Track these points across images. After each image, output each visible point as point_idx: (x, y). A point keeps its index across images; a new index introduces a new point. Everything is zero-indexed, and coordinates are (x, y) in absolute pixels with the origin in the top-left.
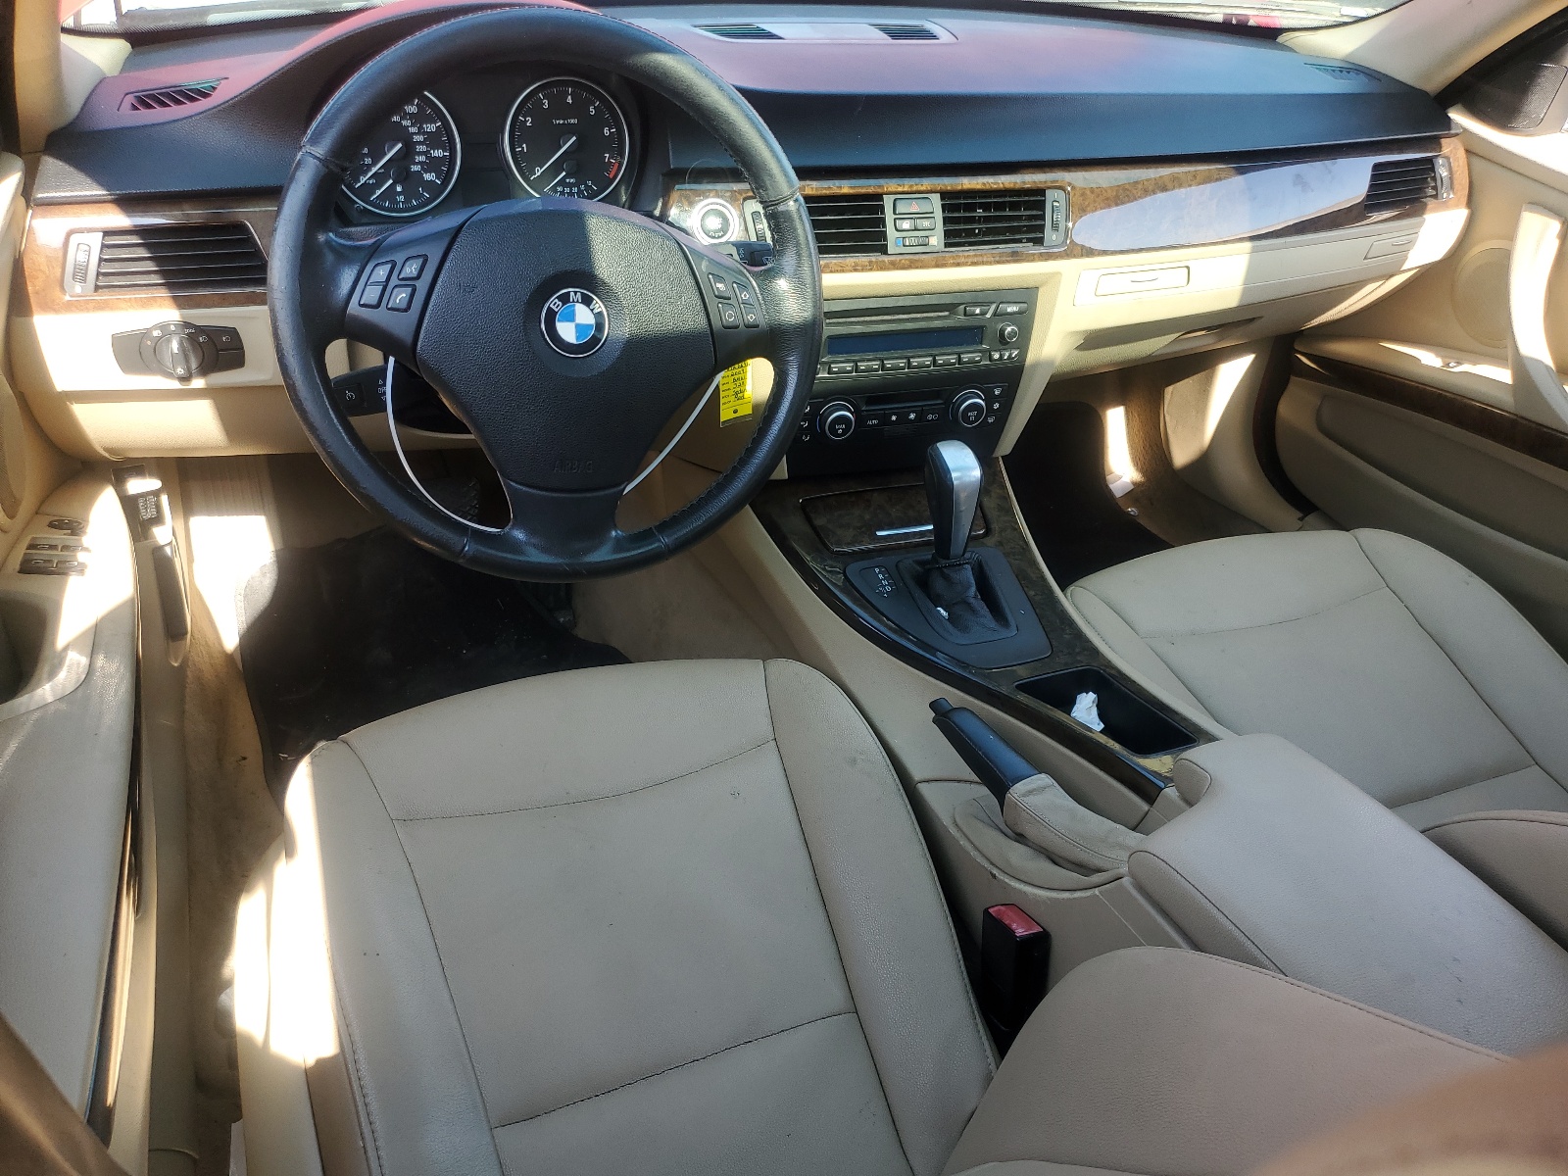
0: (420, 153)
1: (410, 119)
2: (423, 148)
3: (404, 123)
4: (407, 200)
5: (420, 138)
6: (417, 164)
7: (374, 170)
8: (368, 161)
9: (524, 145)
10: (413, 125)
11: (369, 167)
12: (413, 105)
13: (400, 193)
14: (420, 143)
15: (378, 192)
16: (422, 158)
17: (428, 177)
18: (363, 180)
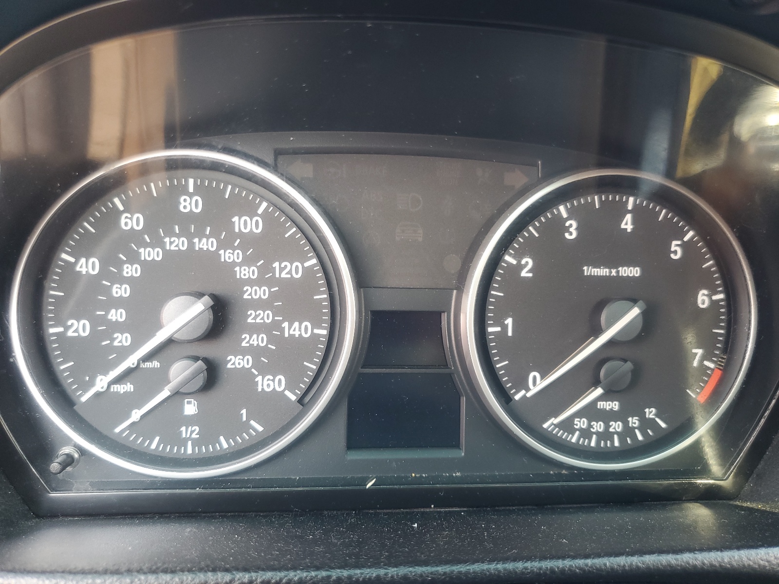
0: (256, 329)
1: (243, 247)
2: (265, 316)
3: (227, 256)
4: (208, 437)
5: (261, 293)
6: (244, 352)
7: (131, 361)
8: (123, 339)
9: (509, 321)
10: (248, 261)
11: (124, 353)
12: (252, 213)
13: (190, 421)
14: (259, 304)
15: (136, 415)
16: (259, 340)
17: (267, 384)
18: (101, 383)
